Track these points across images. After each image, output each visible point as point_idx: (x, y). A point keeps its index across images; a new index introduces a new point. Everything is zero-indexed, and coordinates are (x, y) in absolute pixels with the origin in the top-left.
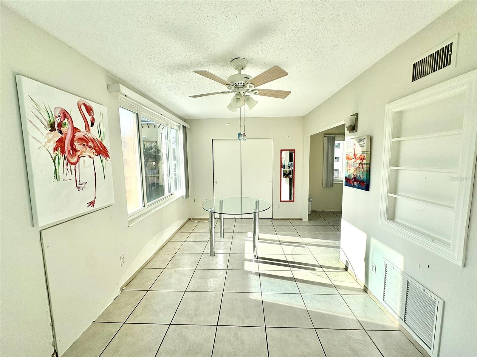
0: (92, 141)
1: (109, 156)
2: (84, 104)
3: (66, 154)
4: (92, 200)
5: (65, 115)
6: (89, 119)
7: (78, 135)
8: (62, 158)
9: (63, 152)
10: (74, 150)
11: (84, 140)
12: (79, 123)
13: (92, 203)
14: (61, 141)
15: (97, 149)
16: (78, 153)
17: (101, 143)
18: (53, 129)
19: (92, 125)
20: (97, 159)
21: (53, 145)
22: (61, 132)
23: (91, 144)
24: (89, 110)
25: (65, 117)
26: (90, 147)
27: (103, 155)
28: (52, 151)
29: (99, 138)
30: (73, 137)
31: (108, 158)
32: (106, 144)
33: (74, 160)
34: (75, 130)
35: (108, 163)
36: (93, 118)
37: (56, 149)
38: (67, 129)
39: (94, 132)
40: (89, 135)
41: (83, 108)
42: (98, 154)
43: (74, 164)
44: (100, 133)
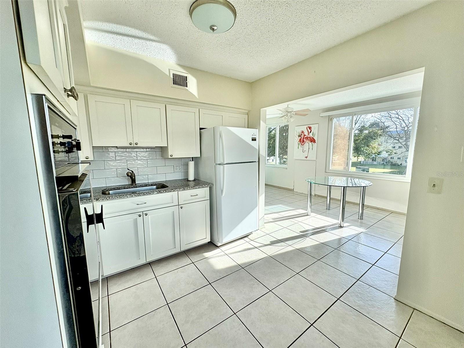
0: (309, 138)
1: (315, 142)
2: (309, 127)
3: (301, 142)
4: (307, 156)
5: (303, 132)
6: (309, 131)
7: (305, 137)
8: (300, 143)
9: (300, 142)
10: (303, 141)
11: (307, 138)
12: (306, 133)
13: (306, 157)
14: (301, 139)
15: (311, 140)
16: (304, 142)
17: (313, 138)
18: (299, 137)
19: (310, 133)
20: (310, 143)
21: (299, 140)
22: (301, 137)
23: (309, 139)
24: (310, 128)
25: (302, 132)
26: (308, 140)
27: (313, 142)
28: (298, 142)
29: (312, 136)
30: (304, 137)
31: (315, 143)
32: (315, 138)
33: (303, 144)
34: (305, 135)
35: (315, 145)
36: (311, 130)
37: (299, 141)
38: (302, 136)
39: (311, 135)
40: (309, 136)
41: (308, 128)
42: (311, 142)
43: (303, 145)
44: (313, 135)
